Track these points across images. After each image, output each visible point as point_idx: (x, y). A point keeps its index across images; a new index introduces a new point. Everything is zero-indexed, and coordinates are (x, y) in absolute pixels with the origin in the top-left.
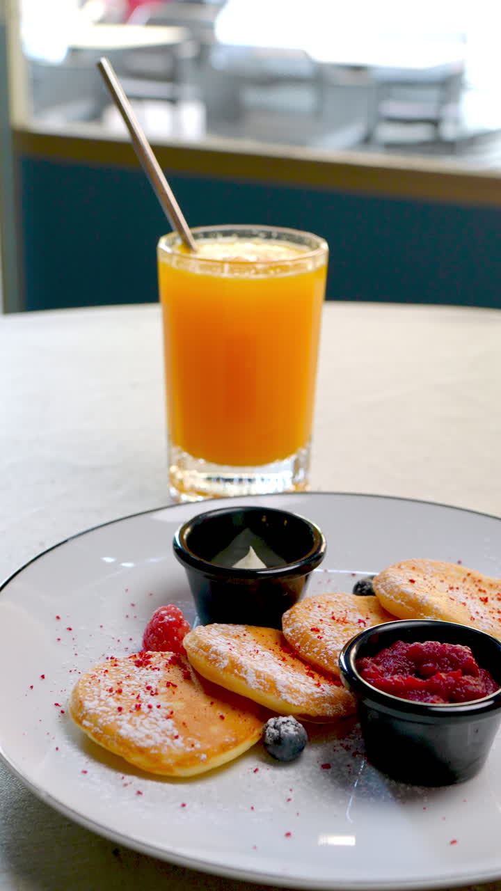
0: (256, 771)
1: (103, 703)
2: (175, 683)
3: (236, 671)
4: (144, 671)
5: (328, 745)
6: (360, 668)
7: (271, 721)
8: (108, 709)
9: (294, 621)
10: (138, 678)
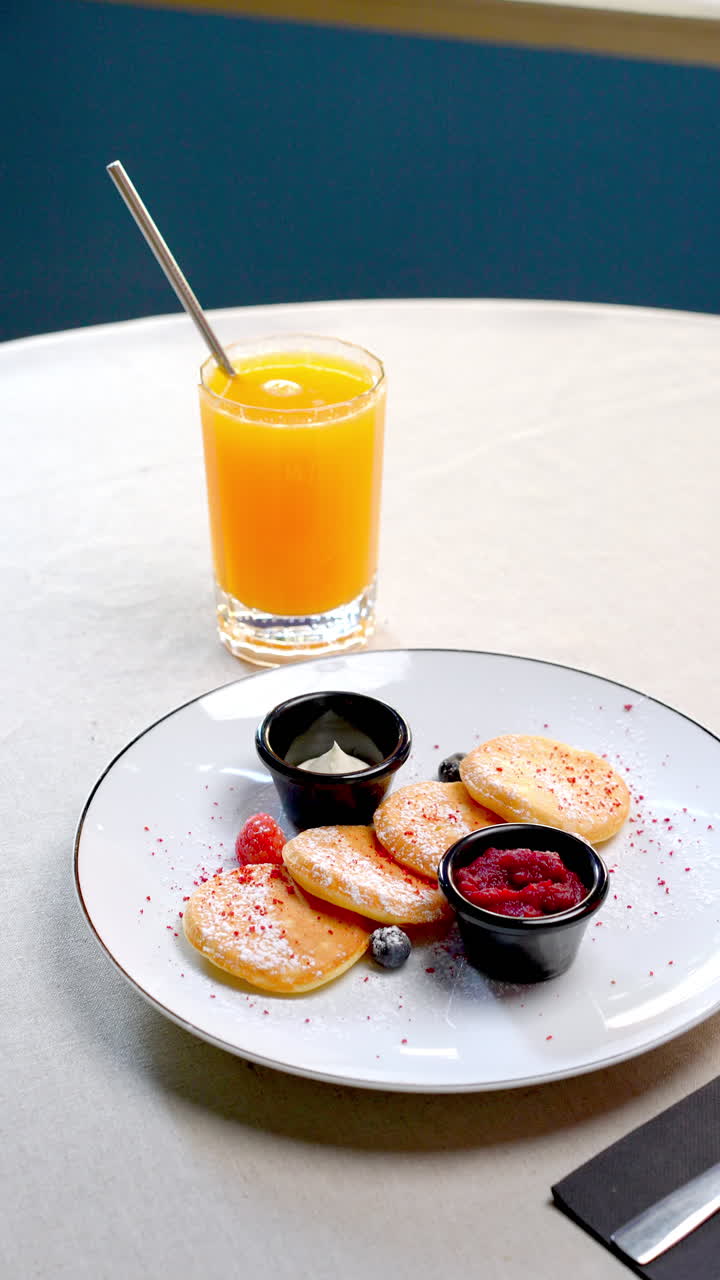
0: (366, 980)
1: (218, 928)
2: (281, 900)
3: (340, 888)
4: (249, 889)
5: (430, 948)
6: (457, 881)
7: (377, 933)
8: (225, 934)
9: (386, 824)
10: (245, 898)
